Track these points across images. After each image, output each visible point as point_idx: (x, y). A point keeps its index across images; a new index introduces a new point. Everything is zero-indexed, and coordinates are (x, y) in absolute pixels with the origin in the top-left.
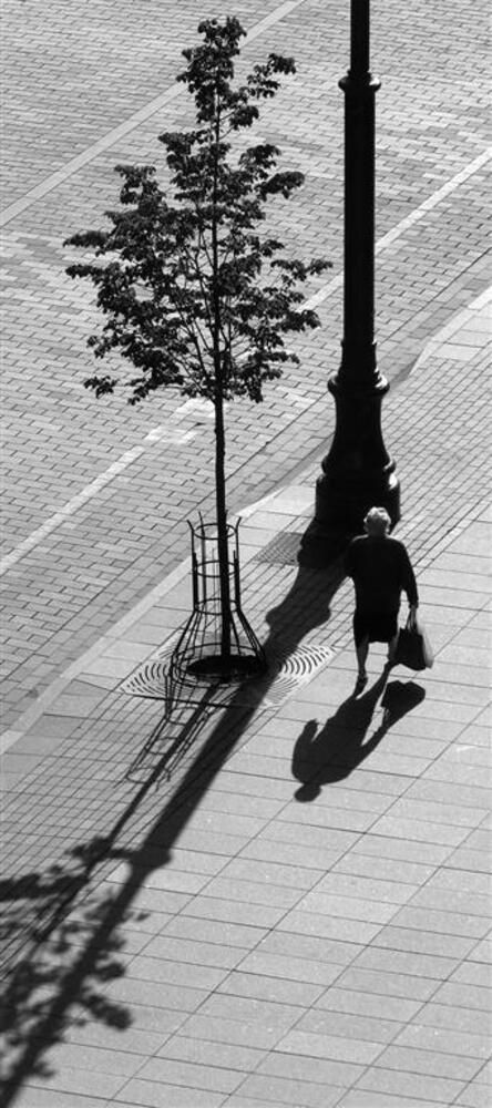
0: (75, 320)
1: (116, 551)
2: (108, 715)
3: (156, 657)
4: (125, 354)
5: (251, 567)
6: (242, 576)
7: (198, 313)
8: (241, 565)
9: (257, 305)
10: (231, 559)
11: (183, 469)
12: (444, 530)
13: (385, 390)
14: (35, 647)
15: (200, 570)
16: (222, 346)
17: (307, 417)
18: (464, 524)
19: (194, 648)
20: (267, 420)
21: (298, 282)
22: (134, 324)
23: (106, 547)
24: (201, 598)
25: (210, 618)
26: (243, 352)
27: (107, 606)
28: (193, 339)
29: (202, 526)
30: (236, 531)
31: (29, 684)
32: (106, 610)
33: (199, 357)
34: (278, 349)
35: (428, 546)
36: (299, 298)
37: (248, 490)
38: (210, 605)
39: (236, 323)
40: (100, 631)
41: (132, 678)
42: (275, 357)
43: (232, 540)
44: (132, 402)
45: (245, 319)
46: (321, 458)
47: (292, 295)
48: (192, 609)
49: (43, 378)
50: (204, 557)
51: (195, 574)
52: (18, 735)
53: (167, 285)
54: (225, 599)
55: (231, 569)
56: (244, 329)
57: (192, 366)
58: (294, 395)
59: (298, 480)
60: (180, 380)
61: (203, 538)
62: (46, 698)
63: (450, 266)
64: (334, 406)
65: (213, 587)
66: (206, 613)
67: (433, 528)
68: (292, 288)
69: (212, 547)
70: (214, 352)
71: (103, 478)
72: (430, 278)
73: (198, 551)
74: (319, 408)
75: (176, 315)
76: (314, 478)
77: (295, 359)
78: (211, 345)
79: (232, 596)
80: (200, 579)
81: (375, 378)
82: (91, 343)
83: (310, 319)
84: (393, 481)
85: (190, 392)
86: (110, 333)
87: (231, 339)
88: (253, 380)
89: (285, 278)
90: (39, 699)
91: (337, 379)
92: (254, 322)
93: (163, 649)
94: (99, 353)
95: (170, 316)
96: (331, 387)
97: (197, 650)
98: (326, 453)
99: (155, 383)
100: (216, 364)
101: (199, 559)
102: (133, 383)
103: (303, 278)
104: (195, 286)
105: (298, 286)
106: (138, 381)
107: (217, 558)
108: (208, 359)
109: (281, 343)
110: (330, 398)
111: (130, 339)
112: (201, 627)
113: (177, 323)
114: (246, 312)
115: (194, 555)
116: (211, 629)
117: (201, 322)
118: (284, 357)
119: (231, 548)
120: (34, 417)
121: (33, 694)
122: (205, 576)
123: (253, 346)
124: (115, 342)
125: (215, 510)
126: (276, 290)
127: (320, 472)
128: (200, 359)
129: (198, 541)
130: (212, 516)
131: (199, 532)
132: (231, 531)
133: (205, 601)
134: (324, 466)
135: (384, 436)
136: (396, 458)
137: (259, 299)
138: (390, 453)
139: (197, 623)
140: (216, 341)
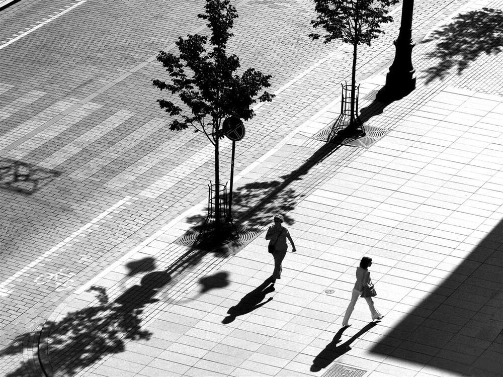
0: (306, 15)
1: (315, 92)
2: (308, 146)
3: (326, 128)
4: (324, 27)
5: (362, 101)
6: (359, 103)
7: (350, 14)
8: (359, 99)
9: (372, 13)
10: (356, 97)
11: (340, 67)
12: (431, 93)
13: (414, 45)
14: (284, 121)
15: (344, 100)
16: (358, 26)
17: (385, 53)
18: (438, 91)
19: (340, 126)
20: (370, 53)
21: (386, 6)
22: (328, 17)
23: (311, 90)
24: (344, 110)
25: (347, 116)
26: (365, 28)
27: (310, 110)
28: (348, 24)
29: (346, 86)
30: (358, 88)
31: (282, 133)
32: (310, 111)
33: (350, 29)
34: (378, 28)
35: (424, 98)
36: (386, 12)
37: (363, 75)
38: (347, 112)
39: (364, 19)
40: (307, 118)
41: (318, 134)
42: (376, 31)
43: (356, 91)
44: (325, 42)
45: (367, 18)
46: (389, 67)
47: (384, 11)
48: (340, 113)
49: (293, 33)
50: (346, 96)
51: (343, 102)
52: (277, 150)
53: (340, 5)
54: (352, 111)
55: (355, 100)
56: (367, 22)
57: (347, 32)
58: (381, 45)
59: (380, 73)
60: (342, 37)
61: (346, 90)
62: (287, 139)
63: (439, 6)
64: (395, 49)
65: (348, 106)
66: (346, 115)
67: (426, 93)
68: (384, 9)
69: (349, 93)
70: (355, 28)
71: (312, 68)
72: (431, 9)
73: (344, 94)
74: (389, 50)
75: (343, 15)
76: (386, 73)
77: (384, 33)
78: (354, 25)
79: (355, 110)
80: (344, 103)
81: (411, 41)
82: (312, 22)
83: (390, 19)
84: (414, 76)
85: (346, 41)
86: (319, 20)
87: (362, 24)
88: (367, 38)
89: (382, 5)
90: (284, 139)
91: (397, 40)
92: (370, 19)
93: (329, 125)
94: (314, 26)
95: (340, 16)
96: (395, 43)
97: (341, 127)
98: (391, 65)
99: (333, 37)
100: (356, 32)
101: (344, 97)
102: (326, 37)
103: (388, 5)
104: (350, 6)
105: (386, 8)
106: (328, 36)
107: (350, 96)
108: (353, 30)
109: (379, 27)
110: (394, 47)
111: (326, 21)
112: (343, 119)
113: (343, 18)
114: (368, 16)
115: (343, 95)
116: (346, 120)
117: (351, 18)
118: (380, 31)
119: (356, 94)
120: (289, 46)
121: (283, 137)
122: (346, 102)
123: (369, 27)
124: (320, 23)
125: (351, 81)
126: (379, 9)
127: (388, 71)
128: (350, 30)
129: (344, 91)
130: (350, 82)
131: (345, 88)
132: (356, 88)
133: (345, 110)
134: (390, 69)
135: (412, 60)
136: (416, 68)
137: (372, 11)
138: (413, 66)
139: (342, 117)
140: (356, 25)
